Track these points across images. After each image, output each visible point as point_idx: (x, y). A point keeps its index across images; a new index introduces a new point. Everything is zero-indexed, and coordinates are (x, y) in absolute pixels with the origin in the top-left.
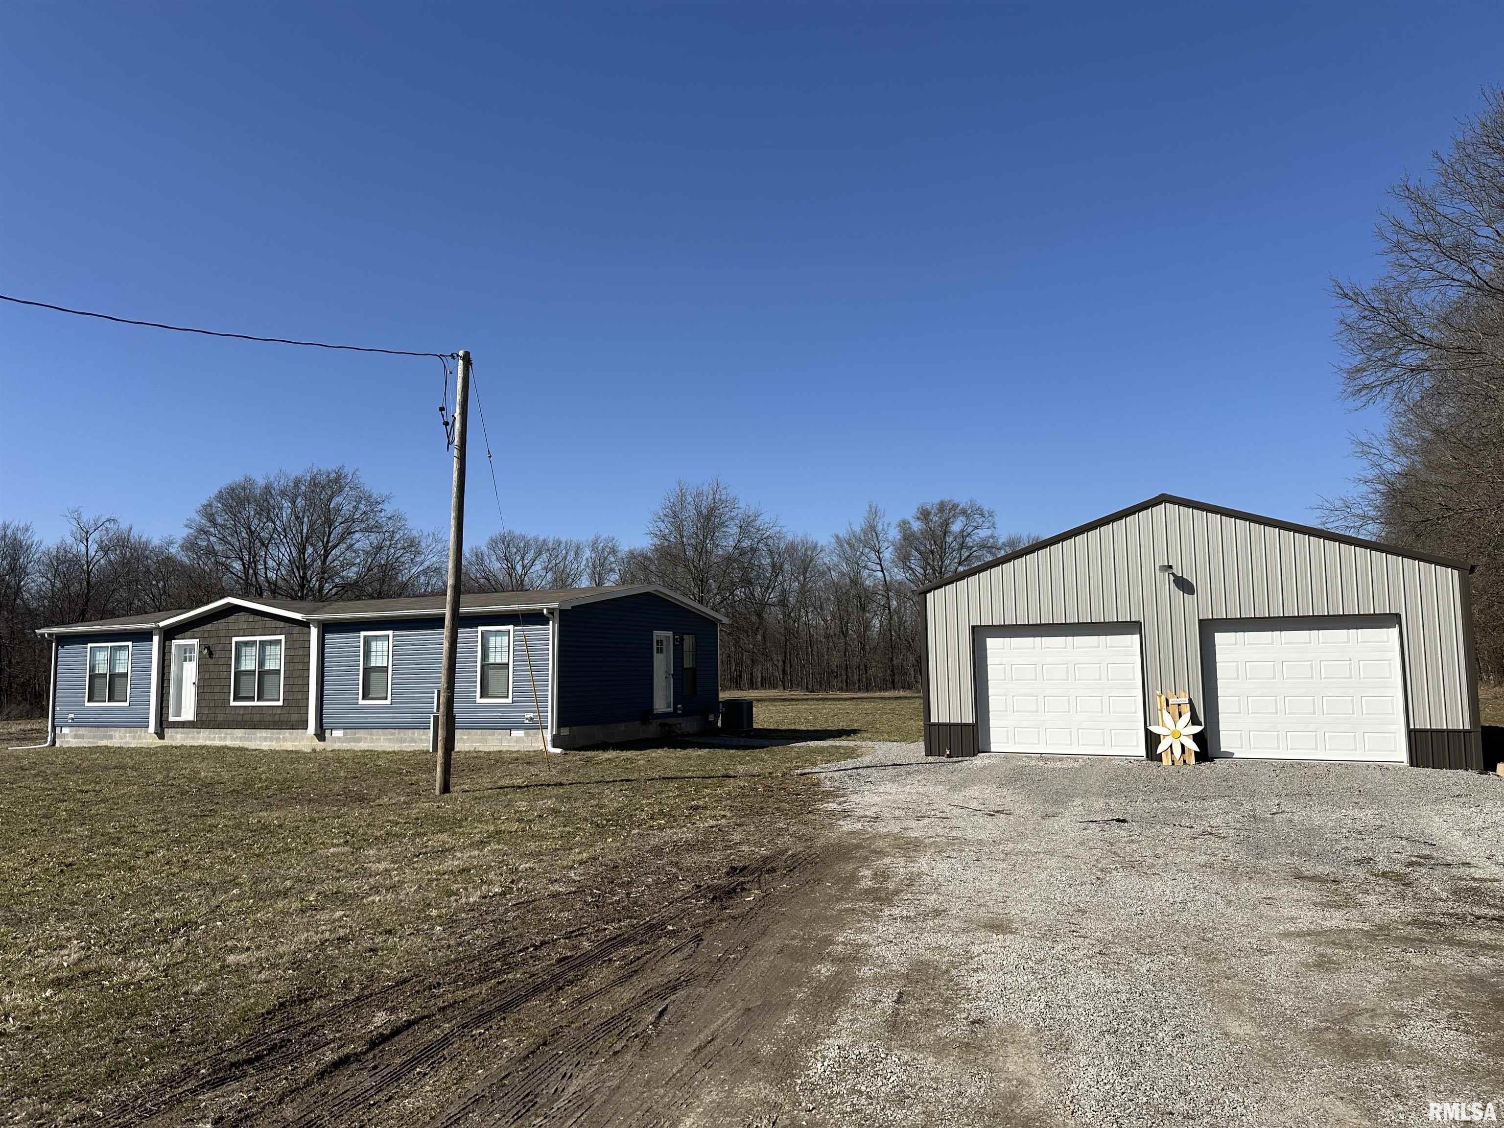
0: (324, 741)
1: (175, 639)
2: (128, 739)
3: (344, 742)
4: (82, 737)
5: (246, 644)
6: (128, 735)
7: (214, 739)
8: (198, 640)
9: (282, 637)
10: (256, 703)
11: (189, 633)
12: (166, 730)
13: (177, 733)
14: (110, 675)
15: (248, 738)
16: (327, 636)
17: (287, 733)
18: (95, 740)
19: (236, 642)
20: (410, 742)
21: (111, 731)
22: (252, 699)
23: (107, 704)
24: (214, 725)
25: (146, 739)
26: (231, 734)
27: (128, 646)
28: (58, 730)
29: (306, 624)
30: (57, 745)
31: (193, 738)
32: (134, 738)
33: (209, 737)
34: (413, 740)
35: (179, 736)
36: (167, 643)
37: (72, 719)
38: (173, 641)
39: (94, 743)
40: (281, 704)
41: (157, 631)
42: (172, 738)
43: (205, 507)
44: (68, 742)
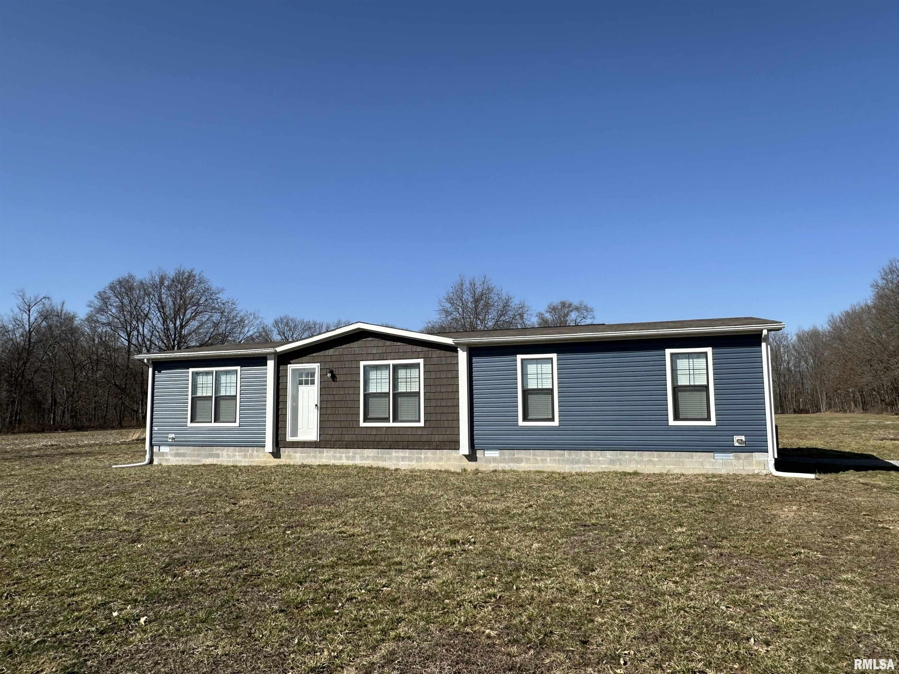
0: (476, 461)
1: (290, 364)
2: (238, 458)
3: (501, 462)
4: (183, 455)
5: (376, 368)
6: (237, 454)
7: (341, 458)
8: (319, 364)
9: (421, 361)
10: (391, 424)
11: (307, 358)
12: (282, 450)
13: (295, 452)
14: (216, 398)
15: (381, 457)
16: (474, 360)
17: (429, 453)
18: (199, 459)
19: (365, 367)
20: (584, 463)
21: (216, 450)
22: (387, 420)
23: (213, 424)
24: (340, 445)
25: (259, 458)
26: (360, 453)
27: (237, 371)
28: (156, 449)
29: (453, 349)
30: (155, 462)
31: (315, 457)
32: (245, 456)
33: (335, 457)
34: (588, 462)
35: (298, 455)
36: (282, 368)
37: (173, 439)
38: (289, 366)
39: (198, 461)
40: (423, 425)
41: (273, 356)
42: (289, 457)
43: (100, 294)
44: (167, 460)
